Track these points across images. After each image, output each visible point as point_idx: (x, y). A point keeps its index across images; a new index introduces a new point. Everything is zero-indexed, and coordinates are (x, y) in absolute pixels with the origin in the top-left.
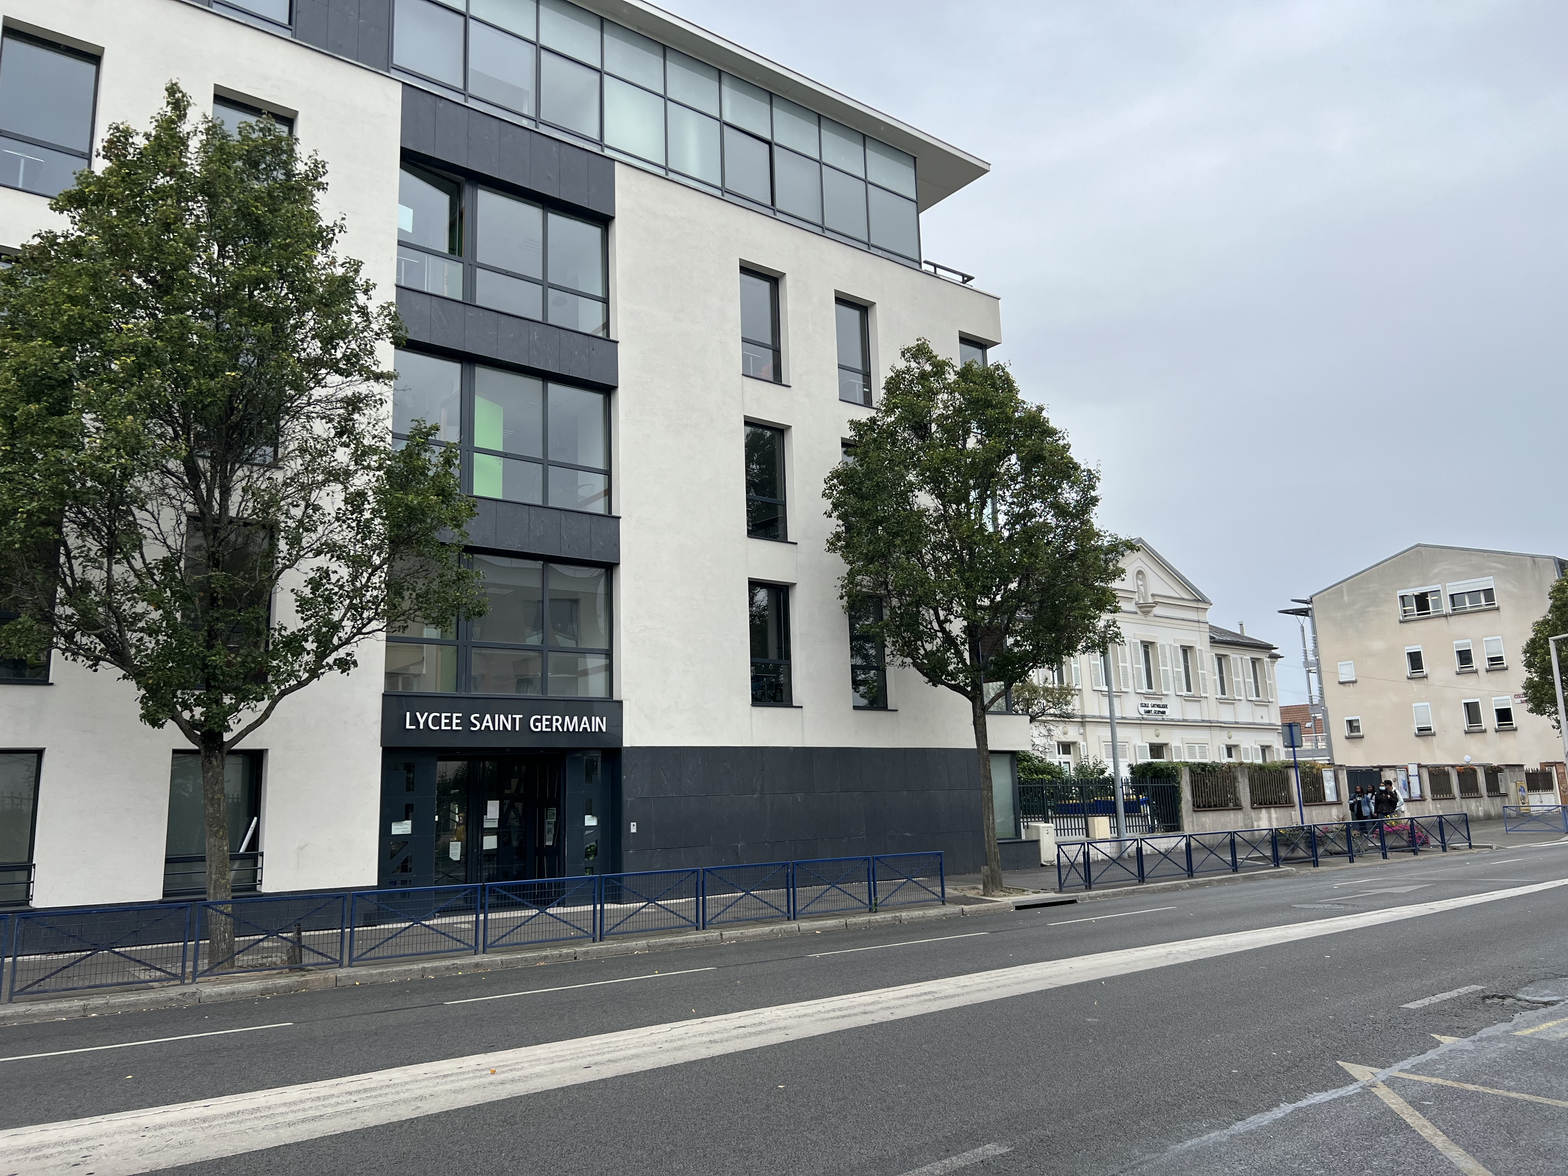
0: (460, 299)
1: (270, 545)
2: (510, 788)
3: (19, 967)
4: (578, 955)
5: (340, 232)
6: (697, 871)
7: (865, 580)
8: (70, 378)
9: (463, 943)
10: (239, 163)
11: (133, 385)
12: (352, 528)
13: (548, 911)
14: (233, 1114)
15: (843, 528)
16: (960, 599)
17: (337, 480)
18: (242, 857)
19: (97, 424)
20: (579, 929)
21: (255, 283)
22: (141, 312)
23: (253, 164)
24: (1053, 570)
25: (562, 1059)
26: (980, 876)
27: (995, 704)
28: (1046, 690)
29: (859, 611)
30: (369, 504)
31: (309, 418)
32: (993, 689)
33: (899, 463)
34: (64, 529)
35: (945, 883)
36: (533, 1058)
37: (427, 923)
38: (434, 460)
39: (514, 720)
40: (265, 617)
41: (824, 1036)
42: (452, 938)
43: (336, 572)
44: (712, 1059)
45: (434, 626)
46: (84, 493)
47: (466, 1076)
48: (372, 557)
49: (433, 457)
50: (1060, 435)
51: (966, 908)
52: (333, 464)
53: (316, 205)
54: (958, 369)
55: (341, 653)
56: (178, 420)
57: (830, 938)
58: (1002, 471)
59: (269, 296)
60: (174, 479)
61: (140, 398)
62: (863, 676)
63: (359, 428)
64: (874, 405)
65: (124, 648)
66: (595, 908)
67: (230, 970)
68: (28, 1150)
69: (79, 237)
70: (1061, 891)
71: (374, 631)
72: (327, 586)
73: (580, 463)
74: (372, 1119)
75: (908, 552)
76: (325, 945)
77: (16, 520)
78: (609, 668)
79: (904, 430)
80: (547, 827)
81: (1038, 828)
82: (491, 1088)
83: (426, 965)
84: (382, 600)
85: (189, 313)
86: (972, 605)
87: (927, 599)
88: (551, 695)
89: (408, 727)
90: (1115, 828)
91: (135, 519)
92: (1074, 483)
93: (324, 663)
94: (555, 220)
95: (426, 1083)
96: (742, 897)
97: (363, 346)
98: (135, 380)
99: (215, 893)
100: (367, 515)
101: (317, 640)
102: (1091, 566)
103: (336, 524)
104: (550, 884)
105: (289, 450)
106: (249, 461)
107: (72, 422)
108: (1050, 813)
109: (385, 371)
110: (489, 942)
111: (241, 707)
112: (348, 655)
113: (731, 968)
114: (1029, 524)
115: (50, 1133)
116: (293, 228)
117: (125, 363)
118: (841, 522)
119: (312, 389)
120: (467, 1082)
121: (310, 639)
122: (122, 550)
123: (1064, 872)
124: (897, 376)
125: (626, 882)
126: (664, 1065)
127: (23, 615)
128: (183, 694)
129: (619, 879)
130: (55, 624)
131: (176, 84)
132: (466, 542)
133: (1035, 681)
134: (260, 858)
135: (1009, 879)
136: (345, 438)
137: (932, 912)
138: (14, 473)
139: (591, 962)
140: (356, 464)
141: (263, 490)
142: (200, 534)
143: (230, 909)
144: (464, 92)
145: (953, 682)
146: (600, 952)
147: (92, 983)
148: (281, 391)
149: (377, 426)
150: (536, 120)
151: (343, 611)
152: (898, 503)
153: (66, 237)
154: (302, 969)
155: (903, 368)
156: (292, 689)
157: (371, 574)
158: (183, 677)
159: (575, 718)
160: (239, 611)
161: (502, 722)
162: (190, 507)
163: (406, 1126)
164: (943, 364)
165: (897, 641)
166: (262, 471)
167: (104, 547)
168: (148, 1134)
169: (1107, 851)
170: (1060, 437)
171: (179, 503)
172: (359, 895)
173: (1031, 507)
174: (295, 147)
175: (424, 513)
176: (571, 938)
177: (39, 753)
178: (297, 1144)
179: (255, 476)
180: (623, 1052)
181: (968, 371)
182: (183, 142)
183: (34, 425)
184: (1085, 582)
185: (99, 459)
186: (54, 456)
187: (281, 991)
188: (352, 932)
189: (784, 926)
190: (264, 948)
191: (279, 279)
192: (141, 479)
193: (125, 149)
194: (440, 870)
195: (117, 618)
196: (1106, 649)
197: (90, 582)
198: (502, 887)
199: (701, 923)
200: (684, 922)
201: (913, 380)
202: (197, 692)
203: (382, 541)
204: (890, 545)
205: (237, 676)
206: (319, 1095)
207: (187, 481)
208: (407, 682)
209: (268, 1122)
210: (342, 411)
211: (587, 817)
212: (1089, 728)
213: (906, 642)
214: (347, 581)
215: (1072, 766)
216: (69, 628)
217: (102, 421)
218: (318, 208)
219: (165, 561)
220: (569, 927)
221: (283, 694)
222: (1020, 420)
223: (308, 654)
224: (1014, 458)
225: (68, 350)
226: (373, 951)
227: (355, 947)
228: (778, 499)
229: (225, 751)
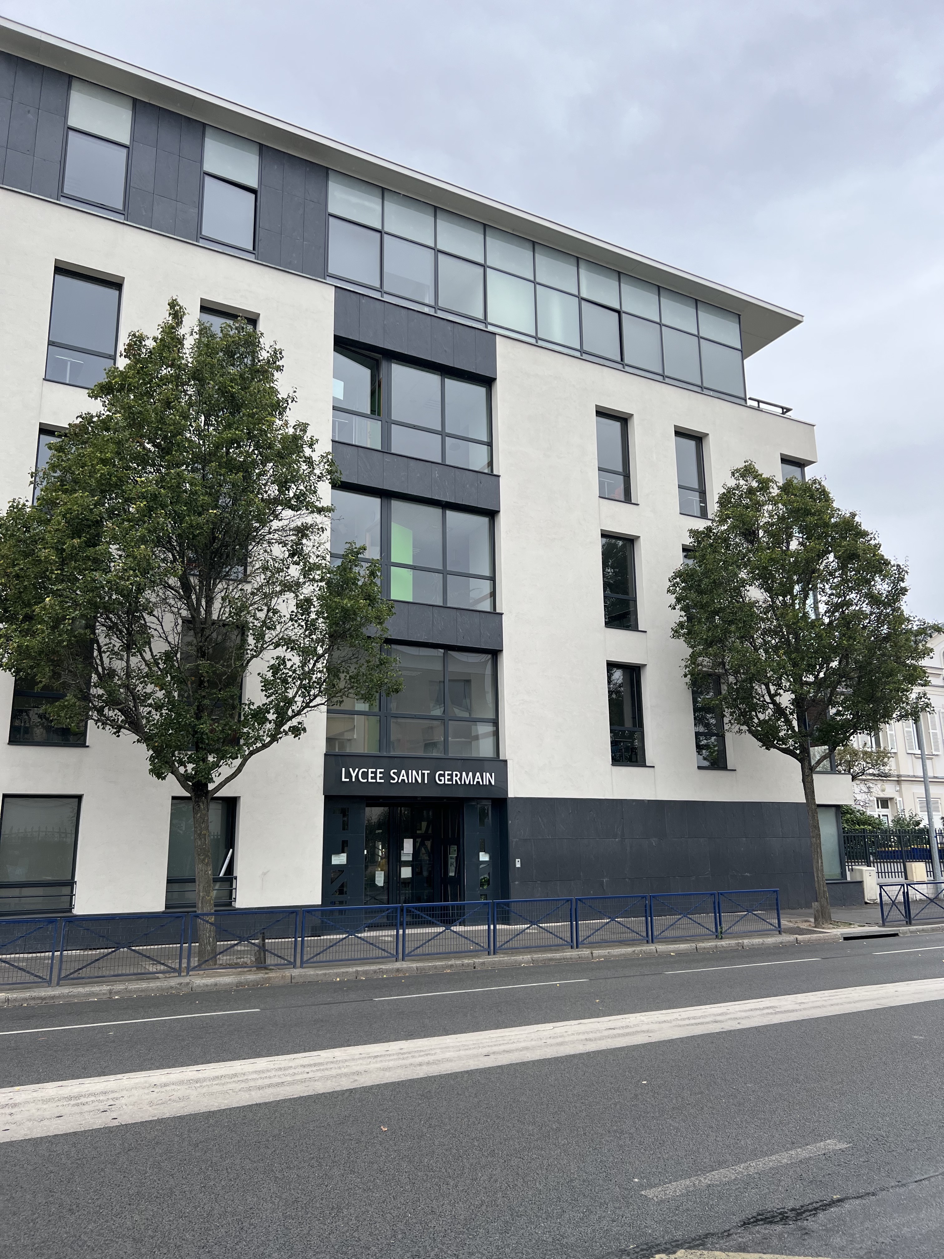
0: (380, 449)
1: (242, 640)
2: (420, 829)
3: (64, 959)
4: (476, 965)
5: (292, 402)
6: (571, 900)
7: (705, 662)
8: (101, 519)
9: (387, 952)
10: (221, 354)
11: (144, 522)
12: (302, 626)
13: (452, 928)
14: (217, 1077)
15: (685, 618)
16: (788, 676)
17: (290, 590)
18: (222, 880)
19: (120, 553)
20: (477, 944)
21: (231, 442)
22: (149, 469)
23: (230, 354)
24: (869, 650)
25: (466, 1048)
26: (811, 911)
27: (821, 765)
28: (865, 753)
29: (701, 687)
30: (314, 607)
31: (270, 543)
32: (819, 753)
33: (733, 563)
34: (97, 631)
35: (781, 916)
36: (444, 1046)
37: (359, 935)
38: (362, 573)
39: (423, 775)
40: (238, 694)
41: (681, 1040)
42: (378, 947)
43: (290, 660)
44: (588, 1054)
45: (363, 701)
46: (110, 604)
47: (392, 1058)
48: (317, 647)
49: (362, 571)
50: (872, 536)
51: (800, 937)
52: (287, 578)
53: (276, 383)
54: (780, 484)
55: (294, 722)
56: (175, 548)
57: (683, 959)
58: (821, 568)
59: (241, 452)
60: (173, 592)
61: (150, 531)
62: (705, 741)
63: (306, 550)
64: (710, 517)
65: (138, 719)
66: (489, 927)
67: (214, 967)
68: (70, 1098)
69: (108, 416)
70: (884, 925)
71: (318, 705)
72: (284, 670)
73: (472, 571)
74: (321, 1087)
75: (742, 637)
76: (283, 950)
77: (64, 624)
78: (496, 734)
79: (736, 536)
80: (450, 861)
81: (861, 871)
82: (412, 1068)
83: (359, 969)
84: (325, 681)
85: (184, 467)
86: (798, 680)
87: (759, 676)
88: (451, 755)
89: (344, 780)
90: (932, 872)
91: (146, 623)
92: (885, 576)
93: (282, 730)
94: (450, 383)
95: (361, 1061)
96: (607, 923)
97: (309, 487)
98: (146, 519)
99: (202, 907)
100: (313, 616)
101: (277, 712)
102: (902, 646)
103: (290, 623)
104: (453, 906)
105: (255, 568)
106: (226, 577)
107: (102, 551)
108: (872, 859)
109: (325, 506)
110: (407, 952)
111: (221, 764)
112: (299, 723)
113: (601, 981)
114: (847, 611)
115: (86, 1085)
116: (258, 401)
117: (140, 506)
118: (683, 613)
119: (271, 521)
120: (392, 1062)
121: (272, 711)
122: (136, 646)
123: (886, 909)
124: (729, 492)
125: (513, 907)
126: (549, 1056)
127: (68, 695)
128: (179, 754)
129: (508, 904)
130: (90, 701)
131: (175, 300)
132: (386, 636)
133: (855, 746)
134: (234, 881)
135: (837, 914)
136: (296, 558)
137: (770, 940)
138: (63, 590)
139: (487, 971)
140: (305, 577)
141: (237, 599)
142: (192, 632)
143: (213, 919)
144: (380, 290)
145: (784, 746)
146: (494, 963)
147: (116, 973)
148: (249, 525)
149: (319, 548)
150: (435, 307)
151: (296, 689)
152: (732, 597)
153: (99, 417)
154: (266, 968)
155: (733, 485)
156: (258, 750)
157: (316, 661)
158: (179, 741)
159: (471, 774)
160: (220, 691)
161: (415, 776)
162: (184, 613)
163: (347, 1094)
164: (768, 480)
165: (734, 712)
166: (236, 584)
167: (124, 644)
168: (156, 1090)
169: (925, 892)
170: (871, 538)
171: (176, 610)
172: (308, 912)
173: (848, 597)
174: (261, 340)
175: (355, 614)
176: (471, 951)
177: (79, 798)
178: (266, 1104)
179: (231, 588)
180: (515, 1045)
181: (789, 485)
182: (180, 342)
183: (77, 554)
184: (898, 659)
185: (121, 578)
186: (90, 577)
187: (251, 984)
188: (303, 941)
189: (644, 948)
190: (238, 951)
191: (248, 439)
192: (150, 592)
193: (139, 350)
194: (368, 893)
195: (133, 697)
196: (919, 717)
197: (114, 670)
198: (416, 908)
199: (575, 943)
200: (561, 942)
201: (742, 494)
202: (189, 753)
203: (324, 636)
204: (726, 632)
205: (218, 740)
206: (280, 1066)
207: (182, 593)
208: (342, 746)
209: (243, 1085)
210: (294, 537)
211: (481, 854)
212: (904, 786)
213: (742, 713)
214: (299, 667)
215: (890, 819)
216: (100, 704)
217: (124, 550)
218: (278, 385)
219: (166, 654)
220: (469, 942)
221: (252, 753)
222: (836, 525)
223: (270, 723)
224: (831, 557)
225: (100, 499)
226: (318, 956)
227: (305, 953)
228: (630, 596)
229: (209, 798)
